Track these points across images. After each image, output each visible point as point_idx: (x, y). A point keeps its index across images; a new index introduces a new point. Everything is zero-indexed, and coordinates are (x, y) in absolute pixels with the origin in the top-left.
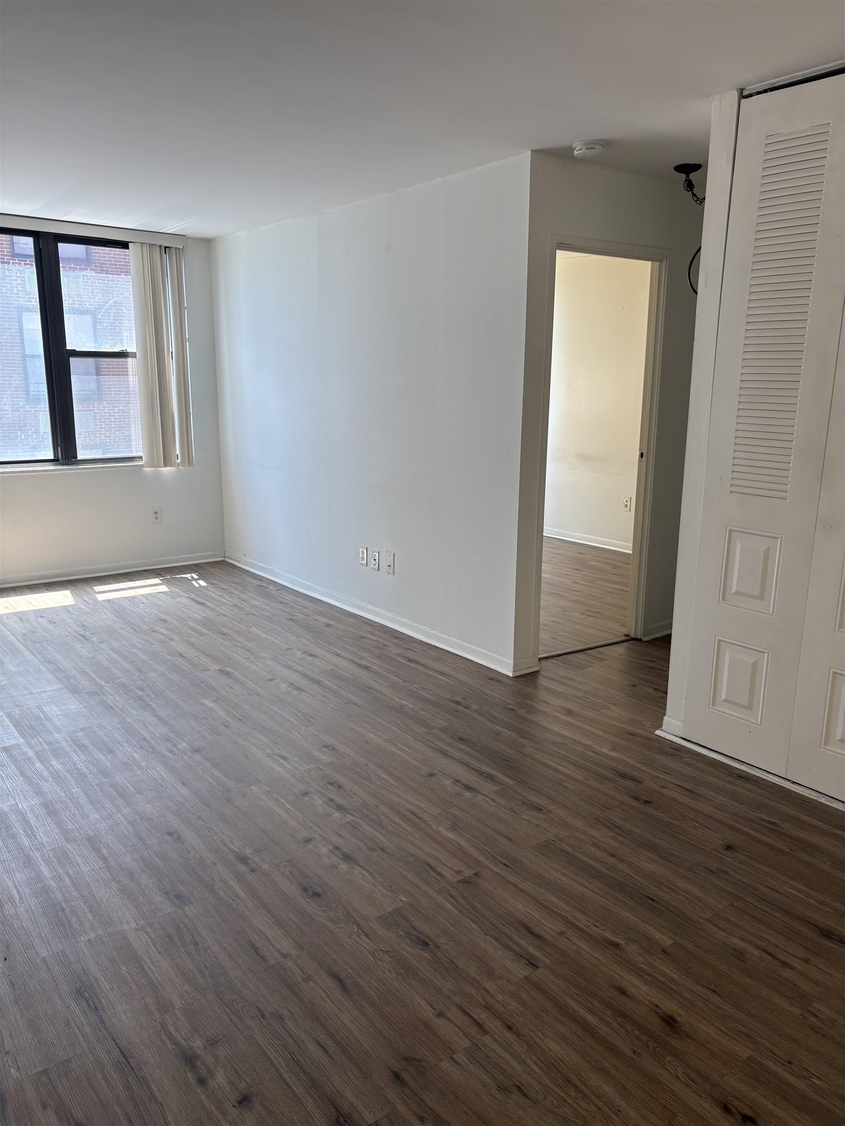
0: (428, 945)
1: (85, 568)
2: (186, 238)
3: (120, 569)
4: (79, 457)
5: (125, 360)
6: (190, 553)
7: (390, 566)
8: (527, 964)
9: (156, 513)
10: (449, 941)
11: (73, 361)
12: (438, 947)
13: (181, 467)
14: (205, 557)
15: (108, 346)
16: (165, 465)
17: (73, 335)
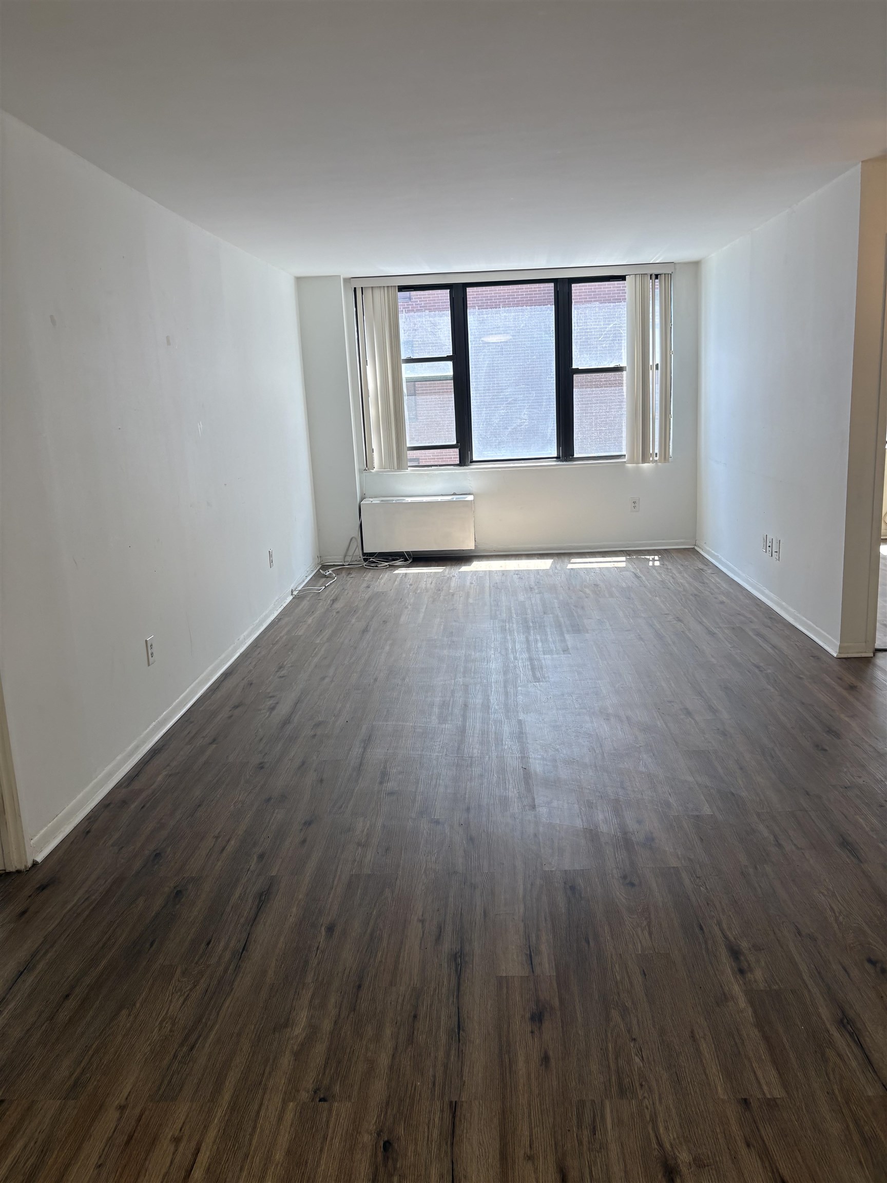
1: (573, 545)
2: (675, 264)
3: (601, 548)
4: (575, 456)
5: (620, 373)
6: (663, 540)
7: (777, 552)
9: (634, 503)
11: (576, 377)
13: (660, 464)
14: (677, 544)
15: (605, 363)
16: (644, 461)
17: (579, 357)
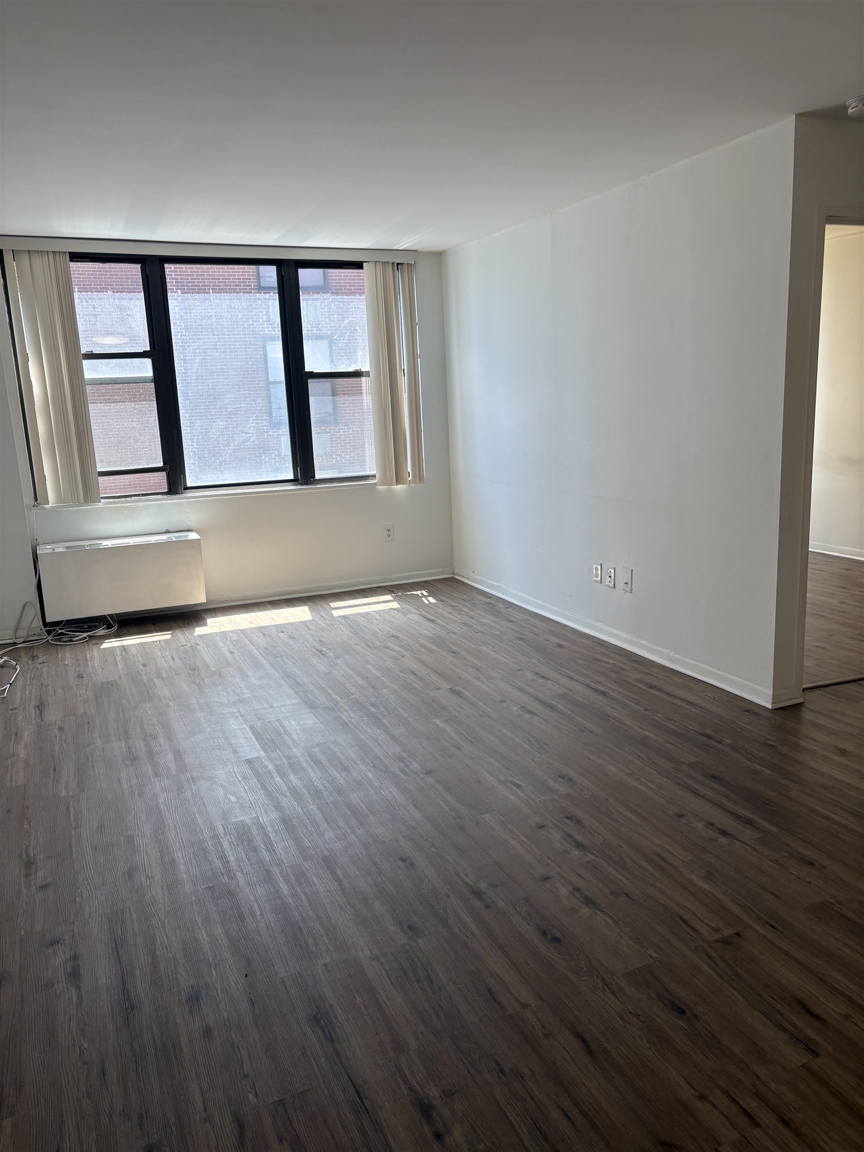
0: (684, 1012)
1: (323, 585)
2: (418, 252)
3: (355, 586)
4: (317, 477)
5: (358, 379)
6: (421, 570)
7: (627, 583)
8: (805, 1050)
9: (388, 530)
10: (709, 1010)
11: (312, 385)
12: (696, 1017)
13: (412, 485)
14: (435, 574)
15: (344, 366)
16: (398, 483)
17: (311, 358)
